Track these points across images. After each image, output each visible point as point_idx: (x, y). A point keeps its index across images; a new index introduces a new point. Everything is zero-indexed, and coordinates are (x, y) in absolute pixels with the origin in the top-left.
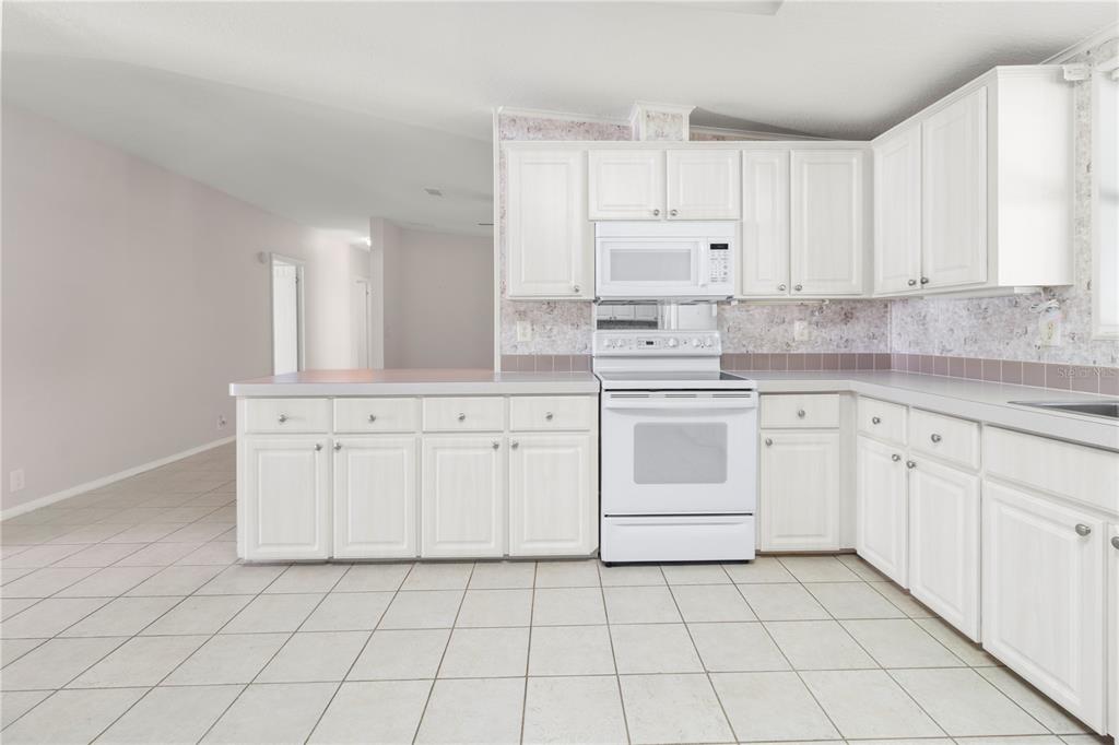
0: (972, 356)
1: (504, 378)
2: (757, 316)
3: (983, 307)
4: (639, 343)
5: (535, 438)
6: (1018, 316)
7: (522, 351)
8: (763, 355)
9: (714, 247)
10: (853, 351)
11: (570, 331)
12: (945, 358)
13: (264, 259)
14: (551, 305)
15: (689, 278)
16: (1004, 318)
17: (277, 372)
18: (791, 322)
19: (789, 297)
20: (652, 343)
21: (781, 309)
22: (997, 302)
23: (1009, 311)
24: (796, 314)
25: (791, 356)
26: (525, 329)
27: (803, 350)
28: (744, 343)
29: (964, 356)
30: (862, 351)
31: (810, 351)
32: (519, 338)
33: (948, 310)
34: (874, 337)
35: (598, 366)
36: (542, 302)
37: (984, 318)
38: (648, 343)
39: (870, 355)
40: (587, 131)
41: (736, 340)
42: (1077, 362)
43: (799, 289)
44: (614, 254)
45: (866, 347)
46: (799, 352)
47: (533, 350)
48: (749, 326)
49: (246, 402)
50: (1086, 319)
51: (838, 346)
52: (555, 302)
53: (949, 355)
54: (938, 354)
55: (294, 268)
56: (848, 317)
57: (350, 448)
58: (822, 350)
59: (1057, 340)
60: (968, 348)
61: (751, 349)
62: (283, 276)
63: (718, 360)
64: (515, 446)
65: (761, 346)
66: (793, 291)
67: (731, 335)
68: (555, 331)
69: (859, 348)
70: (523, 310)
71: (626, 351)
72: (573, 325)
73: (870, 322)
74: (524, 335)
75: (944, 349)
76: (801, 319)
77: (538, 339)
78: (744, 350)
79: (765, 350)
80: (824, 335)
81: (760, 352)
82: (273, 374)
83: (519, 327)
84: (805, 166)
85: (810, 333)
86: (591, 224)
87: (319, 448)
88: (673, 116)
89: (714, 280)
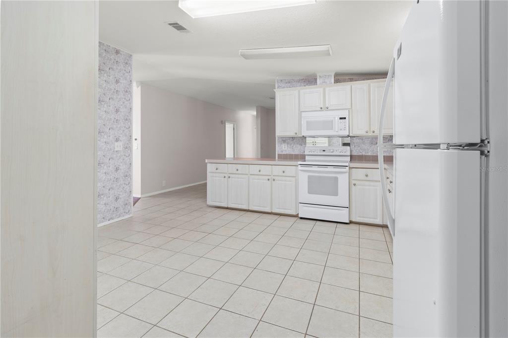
1: (278, 160)
2: (366, 142)
4: (320, 151)
5: (280, 178)
7: (284, 153)
9: (341, 118)
11: (299, 147)
13: (223, 123)
14: (293, 138)
15: (332, 129)
17: (227, 157)
19: (370, 135)
26: (285, 146)
28: (361, 151)
32: (284, 149)
35: (307, 158)
36: (290, 137)
38: (323, 151)
40: (304, 81)
41: (358, 150)
43: (374, 132)
44: (307, 122)
47: (287, 152)
48: (363, 145)
49: (209, 164)
52: (294, 137)
55: (232, 125)
57: (232, 178)
61: (364, 154)
62: (229, 127)
63: (349, 157)
64: (274, 180)
65: (368, 152)
66: (372, 133)
67: (356, 148)
68: (294, 146)
70: (284, 140)
71: (316, 153)
72: (300, 144)
74: (285, 148)
77: (289, 149)
78: (361, 154)
79: (369, 154)
81: (367, 154)
82: (225, 156)
83: (283, 145)
86: (301, 112)
87: (225, 177)
88: (328, 76)
89: (341, 130)
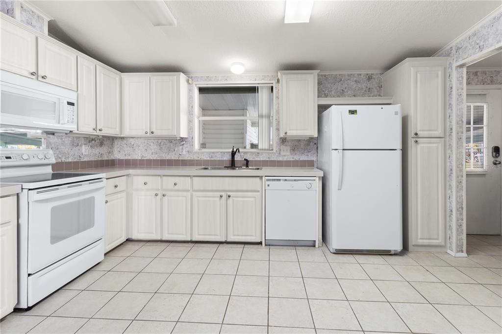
0: (155, 158)
2: (66, 142)
3: (159, 142)
4: (1, 158)
6: (172, 146)
8: (69, 162)
9: (68, 103)
10: (103, 159)
12: (144, 160)
16: (167, 146)
18: (81, 146)
19: (96, 134)
20: (10, 158)
21: (77, 139)
22: (164, 141)
23: (169, 144)
24: (83, 142)
25: (81, 162)
27: (86, 159)
28: (60, 156)
29: (152, 158)
30: (106, 159)
31: (89, 159)
33: (144, 143)
34: (110, 153)
37: (160, 146)
38: (7, 158)
39: (109, 160)
41: (56, 155)
42: (189, 159)
43: (101, 130)
45: (107, 157)
46: (85, 160)
48: (62, 147)
50: (192, 147)
51: (98, 157)
53: (145, 158)
54: (140, 158)
56: (101, 144)
58: (93, 159)
59: (184, 153)
60: (153, 156)
61: (63, 159)
63: (51, 167)
65: (68, 158)
66: (98, 131)
69: (105, 158)
73: (108, 147)
75: (143, 156)
76: (85, 144)
78: (60, 160)
79: (70, 160)
80: (94, 152)
81: (68, 161)
84: (102, 74)
85: (89, 151)
89: (68, 121)
